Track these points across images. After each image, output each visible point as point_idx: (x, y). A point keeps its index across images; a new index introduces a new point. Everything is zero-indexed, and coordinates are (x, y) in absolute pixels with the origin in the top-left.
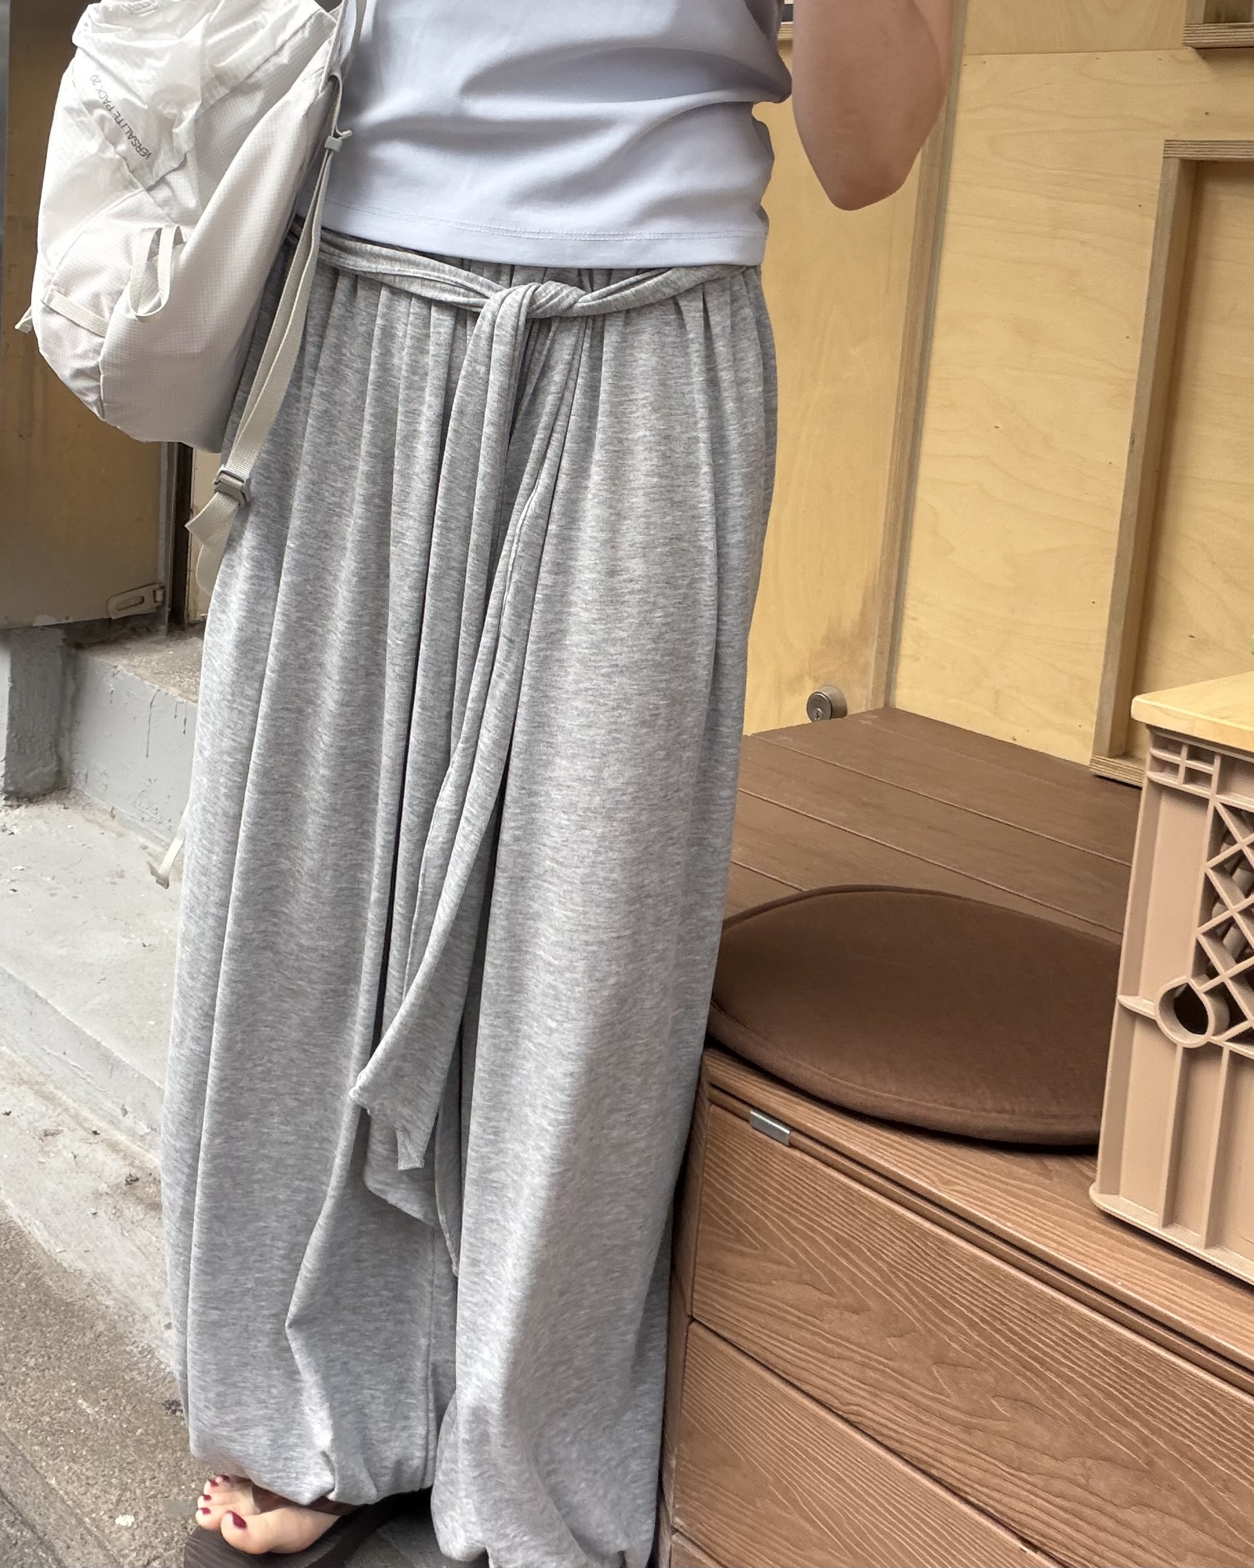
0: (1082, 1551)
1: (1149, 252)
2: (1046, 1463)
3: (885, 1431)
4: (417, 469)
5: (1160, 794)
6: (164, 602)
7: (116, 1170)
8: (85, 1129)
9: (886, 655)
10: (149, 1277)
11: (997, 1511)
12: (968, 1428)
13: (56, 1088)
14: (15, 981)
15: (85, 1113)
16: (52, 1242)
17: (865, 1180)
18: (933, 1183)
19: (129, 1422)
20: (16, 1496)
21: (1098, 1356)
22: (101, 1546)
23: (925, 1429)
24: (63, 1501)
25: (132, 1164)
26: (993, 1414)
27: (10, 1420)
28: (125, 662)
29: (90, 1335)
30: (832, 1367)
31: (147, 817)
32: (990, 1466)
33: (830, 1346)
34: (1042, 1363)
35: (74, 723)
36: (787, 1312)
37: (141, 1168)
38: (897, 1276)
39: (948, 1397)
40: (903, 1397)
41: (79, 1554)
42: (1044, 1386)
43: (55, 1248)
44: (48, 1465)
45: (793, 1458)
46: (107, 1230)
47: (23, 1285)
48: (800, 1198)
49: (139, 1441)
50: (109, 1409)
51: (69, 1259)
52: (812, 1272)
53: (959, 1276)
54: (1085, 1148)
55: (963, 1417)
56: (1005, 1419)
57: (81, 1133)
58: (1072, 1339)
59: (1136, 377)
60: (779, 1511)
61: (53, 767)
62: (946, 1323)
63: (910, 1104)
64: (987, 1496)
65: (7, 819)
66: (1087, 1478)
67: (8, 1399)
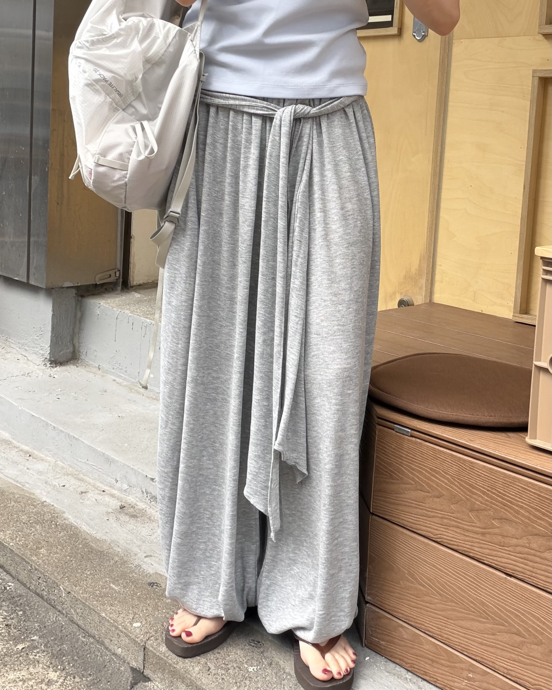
0: (528, 573)
1: (528, 114)
2: (514, 541)
3: (451, 542)
4: (249, 179)
5: (546, 283)
6: (119, 277)
7: (115, 504)
8: (99, 490)
9: (430, 281)
10: (135, 540)
11: (496, 564)
12: (483, 534)
13: (84, 475)
14: (63, 432)
15: (98, 484)
16: (91, 530)
17: (441, 444)
18: (467, 441)
19: (133, 591)
20: (85, 626)
21: (532, 495)
22: (127, 636)
23: (467, 538)
24: (109, 621)
25: (121, 501)
26: (494, 527)
27: (82, 593)
28: (104, 301)
29: (112, 562)
30: (430, 521)
31: (115, 367)
32: (493, 547)
33: (429, 513)
34: (511, 502)
35: (80, 329)
36: (412, 503)
37: (125, 503)
38: (454, 480)
39: (476, 523)
40: (458, 527)
41: (116, 642)
42: (512, 512)
43: (93, 532)
44: (101, 608)
45: (415, 562)
46: (114, 525)
47: (81, 546)
48: (415, 456)
49: (139, 597)
50: (124, 587)
51: (99, 536)
52: (421, 485)
53: (478, 475)
54: (522, 428)
55: (480, 530)
56: (498, 528)
57: (97, 492)
58: (522, 491)
59: (525, 163)
60: (410, 584)
61: (71, 349)
62: (473, 494)
63: (456, 415)
64: (492, 559)
65: (51, 372)
66: (529, 543)
67: (80, 586)
